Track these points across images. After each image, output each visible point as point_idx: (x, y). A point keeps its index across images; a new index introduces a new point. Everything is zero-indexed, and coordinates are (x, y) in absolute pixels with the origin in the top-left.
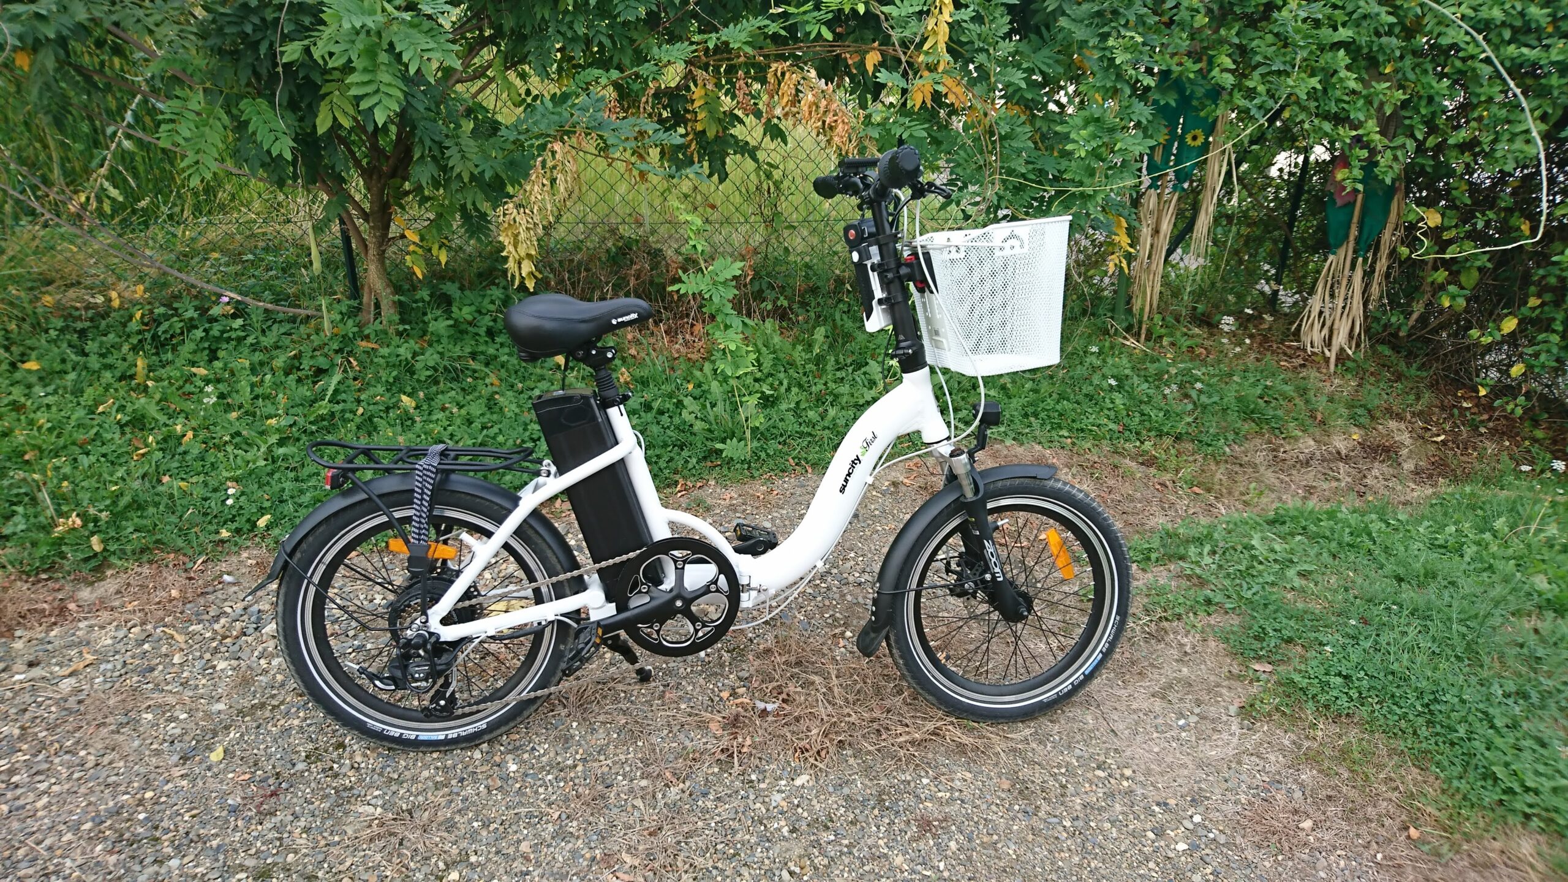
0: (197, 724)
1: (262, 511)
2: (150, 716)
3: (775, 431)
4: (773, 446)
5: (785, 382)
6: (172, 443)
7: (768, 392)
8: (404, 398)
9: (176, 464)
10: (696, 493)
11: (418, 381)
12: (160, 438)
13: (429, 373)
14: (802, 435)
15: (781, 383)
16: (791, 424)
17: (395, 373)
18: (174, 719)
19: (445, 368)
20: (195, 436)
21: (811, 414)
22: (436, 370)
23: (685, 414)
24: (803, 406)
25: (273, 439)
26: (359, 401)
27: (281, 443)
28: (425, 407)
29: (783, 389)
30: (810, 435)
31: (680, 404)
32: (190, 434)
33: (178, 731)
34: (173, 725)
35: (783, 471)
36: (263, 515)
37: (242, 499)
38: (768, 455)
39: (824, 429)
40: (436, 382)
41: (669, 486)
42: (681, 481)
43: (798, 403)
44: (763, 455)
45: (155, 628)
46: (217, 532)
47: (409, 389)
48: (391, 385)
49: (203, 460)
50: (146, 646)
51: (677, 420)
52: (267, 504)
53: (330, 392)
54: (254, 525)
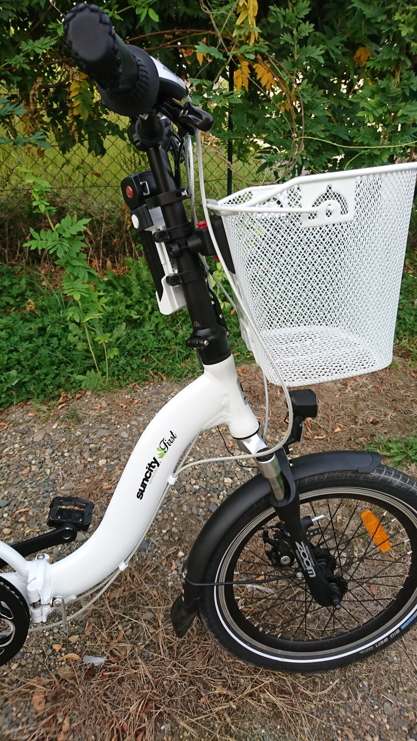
3: (138, 348)
4: (137, 361)
5: (150, 307)
7: (135, 317)
10: (74, 404)
14: (159, 350)
15: (147, 308)
16: (152, 342)
21: (167, 332)
23: (70, 338)
24: (161, 327)
29: (147, 313)
30: (166, 349)
31: (66, 329)
35: (145, 380)
38: (132, 368)
39: (176, 344)
41: (53, 398)
42: (63, 394)
43: (157, 325)
44: (129, 369)
51: (63, 342)
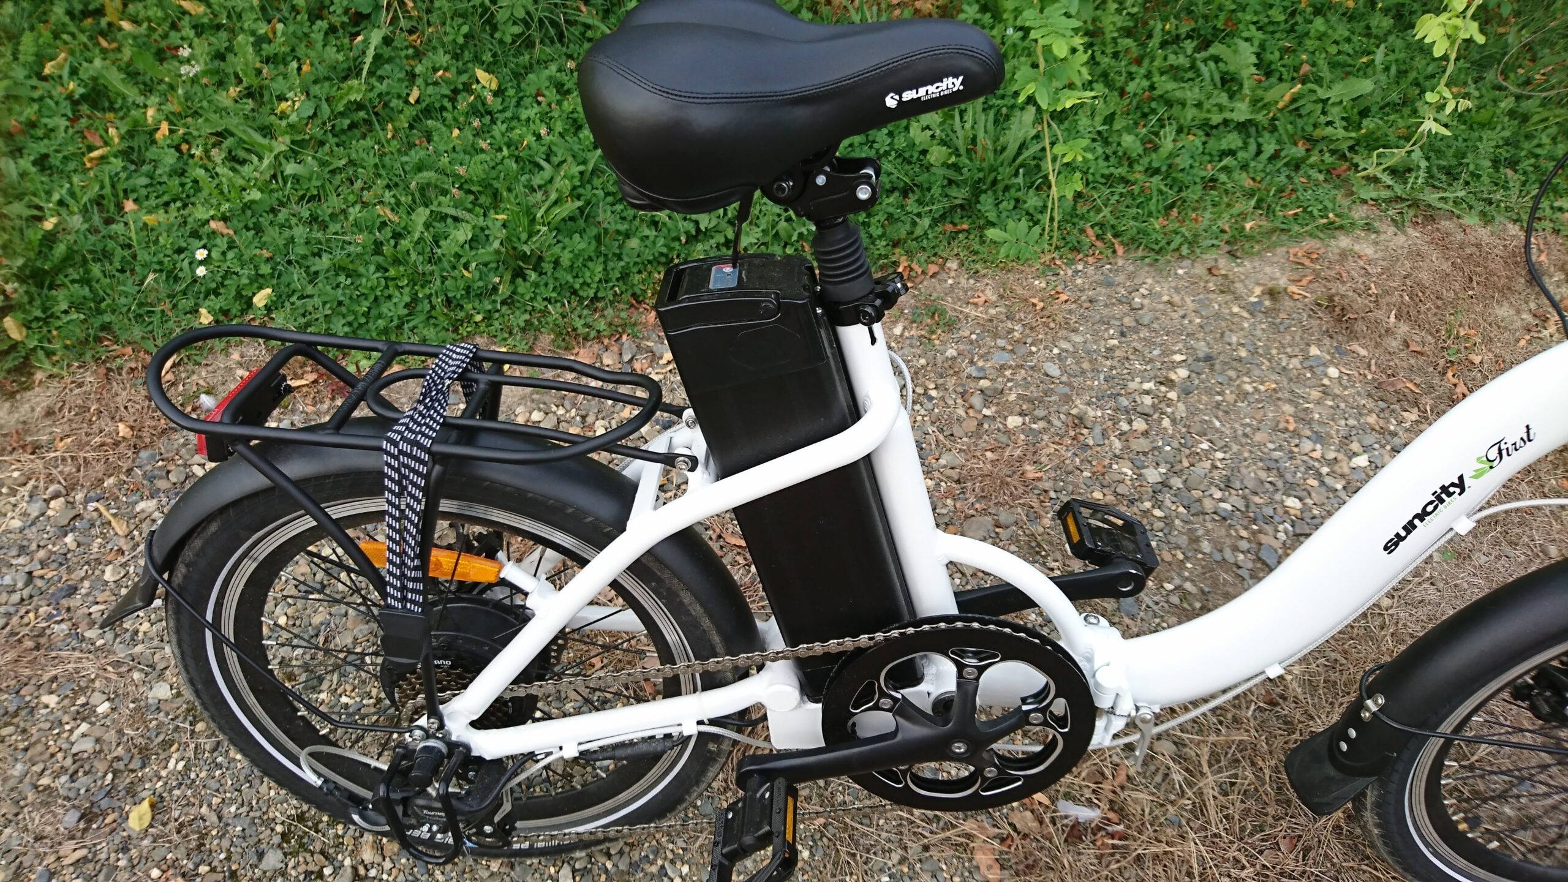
0: (120, 732)
1: (258, 280)
2: (52, 700)
6: (138, 142)
8: (481, 74)
9: (144, 181)
10: (929, 287)
11: (501, 42)
12: (123, 131)
13: (517, 30)
17: (465, 29)
18: (85, 714)
19: (540, 20)
20: (171, 131)
21: (1129, 140)
22: (527, 25)
25: (282, 144)
26: (412, 76)
27: (294, 153)
28: (511, 92)
32: (165, 127)
33: (88, 745)
34: (84, 727)
36: (260, 288)
37: (230, 255)
40: (530, 44)
42: (904, 262)
45: (87, 501)
46: (195, 311)
47: (487, 57)
48: (462, 48)
49: (182, 173)
50: (69, 539)
52: (265, 269)
53: (369, 60)
54: (249, 304)
